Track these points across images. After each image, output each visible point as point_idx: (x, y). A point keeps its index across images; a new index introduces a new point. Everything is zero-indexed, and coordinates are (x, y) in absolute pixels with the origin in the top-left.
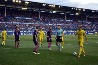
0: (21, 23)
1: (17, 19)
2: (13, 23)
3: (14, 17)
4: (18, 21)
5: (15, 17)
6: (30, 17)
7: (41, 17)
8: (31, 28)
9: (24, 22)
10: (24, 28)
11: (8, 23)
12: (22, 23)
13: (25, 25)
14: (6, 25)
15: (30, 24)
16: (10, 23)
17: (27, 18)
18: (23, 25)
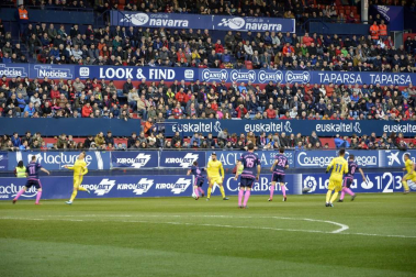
0: (180, 75)
1: (136, 34)
2: (94, 74)
3: (103, 16)
4: (148, 56)
5: (114, 13)
6: (266, 13)
7: (383, 9)
8: (278, 127)
9: (212, 66)
10: (207, 128)
11: (45, 73)
12: (189, 74)
13: (217, 90)
14: (31, 92)
15: (265, 77)
16: (63, 75)
17: (235, 24)
18: (200, 99)
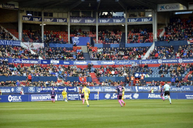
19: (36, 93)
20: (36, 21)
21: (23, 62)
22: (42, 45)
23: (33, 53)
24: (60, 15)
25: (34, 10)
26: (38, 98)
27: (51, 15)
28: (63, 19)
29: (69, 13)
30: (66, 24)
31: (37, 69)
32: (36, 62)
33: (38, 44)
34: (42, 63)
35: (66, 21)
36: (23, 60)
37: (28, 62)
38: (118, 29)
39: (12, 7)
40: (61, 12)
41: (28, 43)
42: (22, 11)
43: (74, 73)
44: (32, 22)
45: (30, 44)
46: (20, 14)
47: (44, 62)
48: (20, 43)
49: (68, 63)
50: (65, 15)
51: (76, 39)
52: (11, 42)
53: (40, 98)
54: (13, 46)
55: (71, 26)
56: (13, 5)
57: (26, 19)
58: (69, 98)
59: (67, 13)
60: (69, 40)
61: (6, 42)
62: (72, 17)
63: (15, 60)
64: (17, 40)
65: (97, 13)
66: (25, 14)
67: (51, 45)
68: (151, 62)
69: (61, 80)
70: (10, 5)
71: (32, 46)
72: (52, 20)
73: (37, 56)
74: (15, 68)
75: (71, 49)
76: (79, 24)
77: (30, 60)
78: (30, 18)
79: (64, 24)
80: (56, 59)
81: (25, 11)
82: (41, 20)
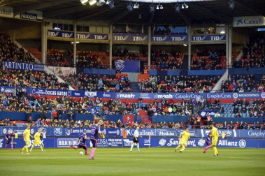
19: (64, 136)
20: (66, 37)
21: (47, 93)
22: (74, 70)
23: (60, 81)
24: (99, 30)
25: (63, 22)
26: (66, 143)
27: (87, 29)
28: (103, 36)
29: (111, 27)
30: (107, 42)
31: (66, 104)
32: (65, 94)
33: (69, 68)
34: (73, 95)
35: (107, 38)
36: (48, 90)
37: (54, 93)
38: (177, 50)
39: (34, 18)
40: (100, 26)
41: (54, 68)
42: (47, 24)
43: (117, 109)
44: (60, 39)
45: (57, 69)
46: (44, 27)
47: (76, 94)
48: (43, 68)
49: (109, 96)
50: (106, 30)
51: (120, 63)
52: (31, 66)
53: (70, 143)
54: (34, 72)
55: (114, 45)
56: (36, 15)
57: (53, 34)
58: (110, 144)
59: (109, 26)
60: (111, 64)
61: (25, 65)
62: (115, 33)
63: (37, 90)
64: (39, 62)
65: (150, 28)
66: (51, 28)
67: (87, 70)
68: (223, 96)
69: (98, 118)
70: (30, 14)
71: (60, 72)
72: (88, 36)
73: (66, 86)
74: (36, 102)
75: (113, 77)
76: (125, 43)
77: (57, 91)
78: (57, 33)
79: (104, 42)
80: (92, 91)
81: (51, 24)
82: (73, 37)
